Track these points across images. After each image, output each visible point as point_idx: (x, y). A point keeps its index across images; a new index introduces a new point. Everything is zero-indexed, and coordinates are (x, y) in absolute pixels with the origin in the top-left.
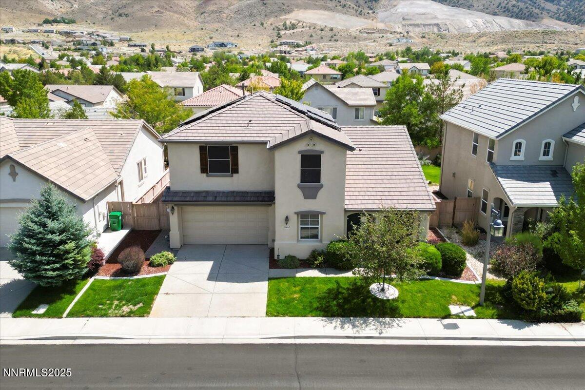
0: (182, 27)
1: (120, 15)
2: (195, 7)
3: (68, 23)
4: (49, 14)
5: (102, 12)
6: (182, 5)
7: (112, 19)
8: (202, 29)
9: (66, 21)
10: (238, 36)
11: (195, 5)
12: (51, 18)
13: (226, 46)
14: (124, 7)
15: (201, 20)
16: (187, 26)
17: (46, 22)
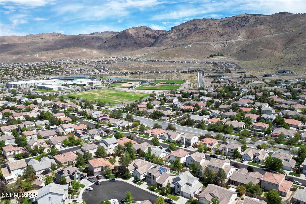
0: (271, 57)
1: (243, 51)
2: (284, 44)
3: (220, 56)
4: (213, 52)
5: (236, 49)
6: (277, 43)
7: (239, 53)
8: (282, 58)
9: (219, 55)
10: (298, 64)
11: (284, 43)
12: (213, 54)
13: (286, 73)
14: (247, 46)
15: (284, 52)
16: (274, 57)
17: (211, 56)
